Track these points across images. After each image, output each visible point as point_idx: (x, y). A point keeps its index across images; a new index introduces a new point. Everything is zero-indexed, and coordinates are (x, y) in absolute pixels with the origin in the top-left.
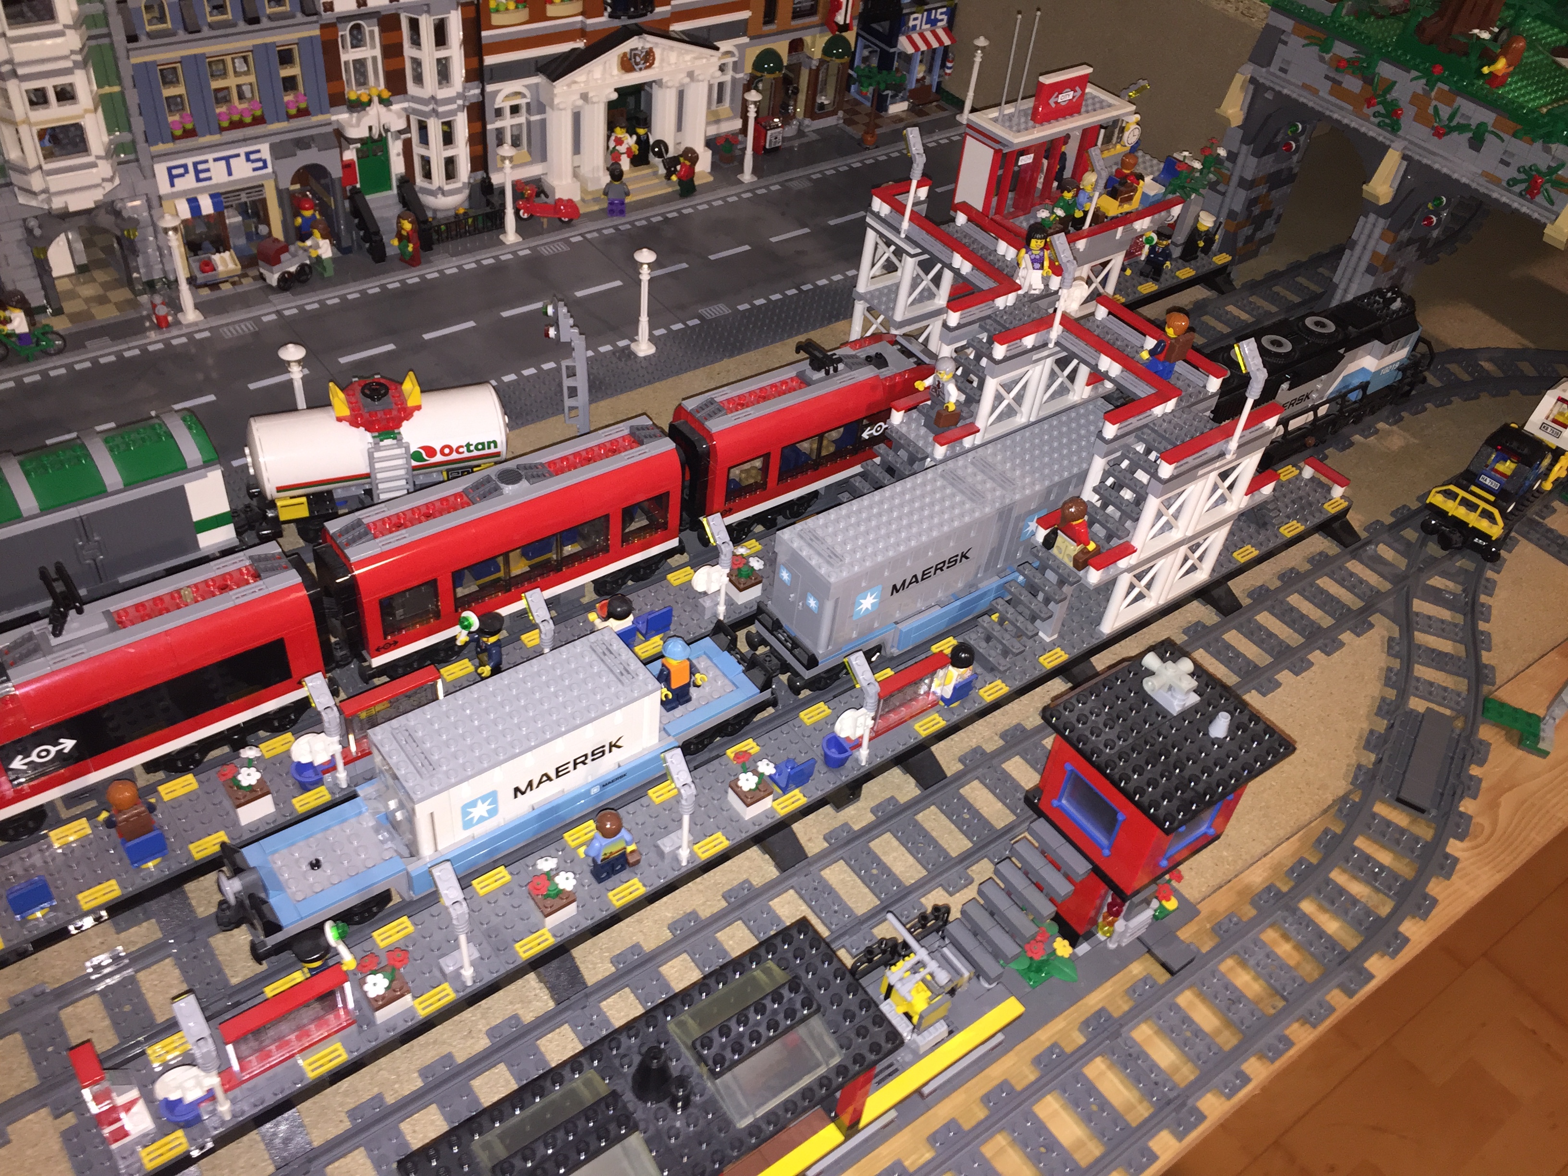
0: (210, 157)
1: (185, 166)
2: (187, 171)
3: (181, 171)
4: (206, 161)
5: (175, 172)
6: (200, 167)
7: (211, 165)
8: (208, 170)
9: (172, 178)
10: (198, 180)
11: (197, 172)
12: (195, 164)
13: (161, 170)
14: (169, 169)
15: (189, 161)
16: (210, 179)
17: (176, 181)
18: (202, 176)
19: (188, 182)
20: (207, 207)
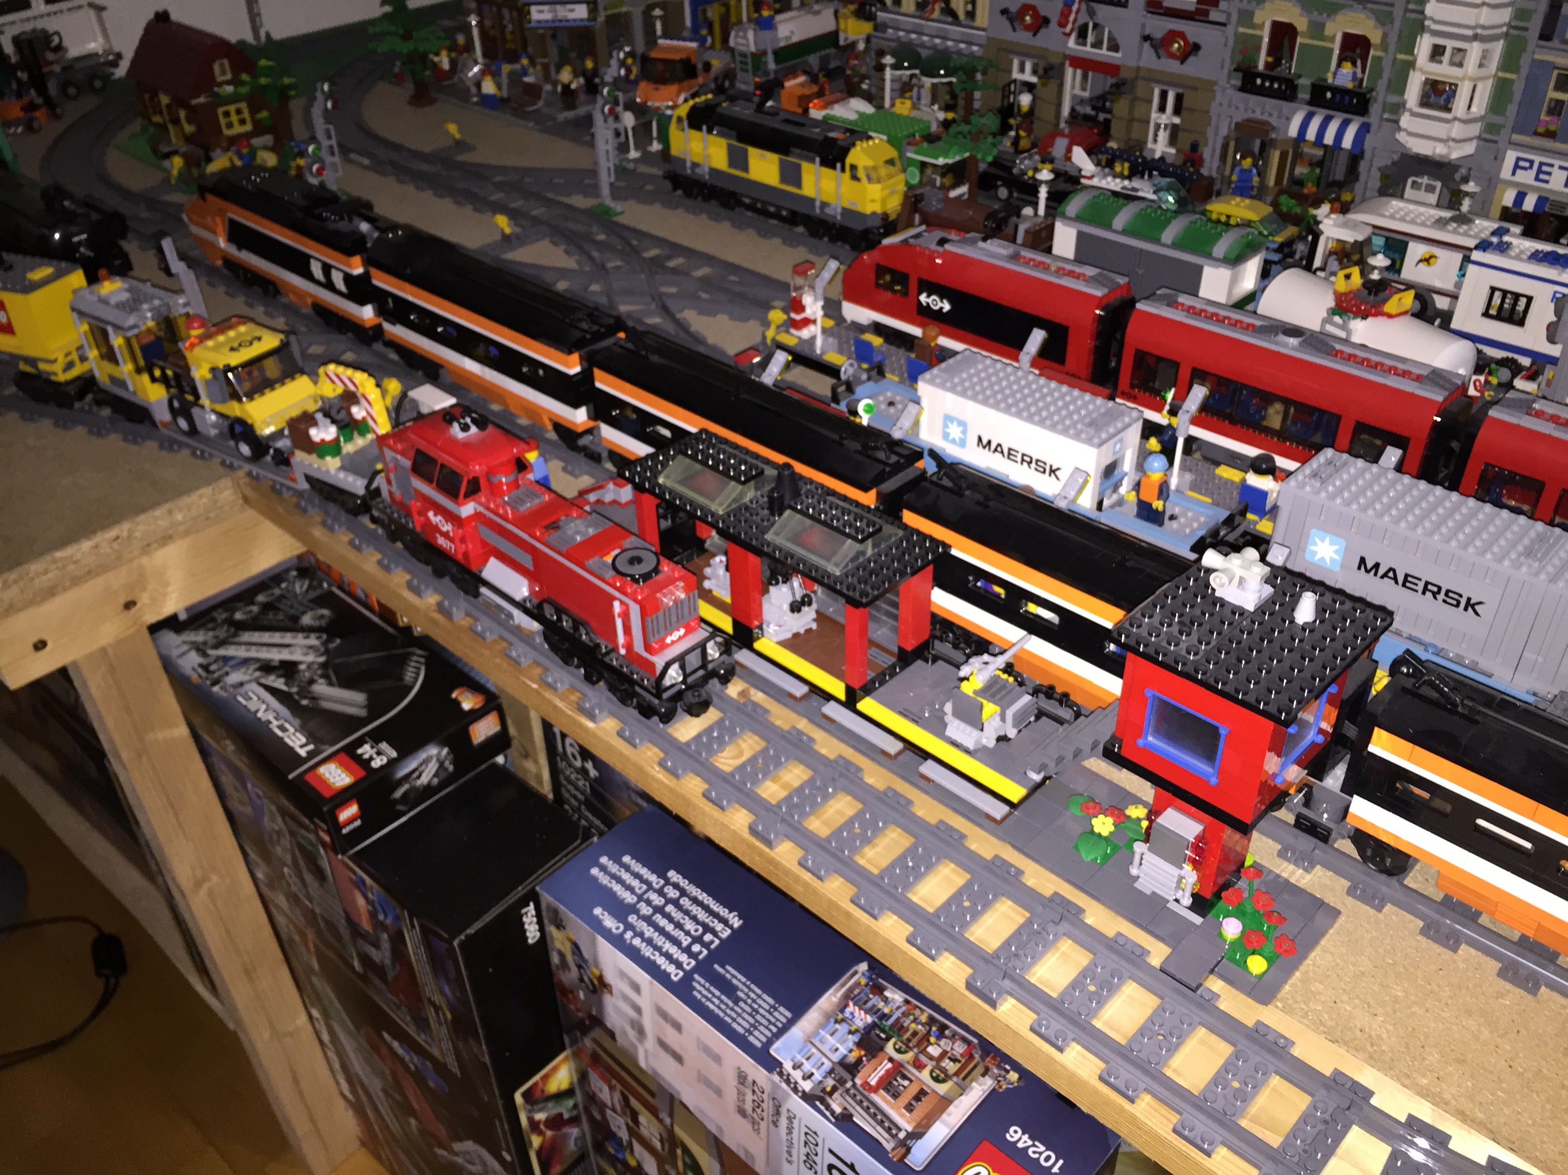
0: (1557, 163)
1: (1532, 162)
2: (1531, 167)
3: (1527, 165)
4: (1552, 166)
5: (1521, 163)
6: (1544, 168)
7: (1555, 171)
8: (1549, 174)
9: (1516, 167)
10: (1537, 179)
11: (1540, 171)
12: (1541, 164)
13: (1511, 156)
14: (1518, 159)
15: (1537, 159)
16: (1547, 182)
17: (1519, 171)
18: (1542, 176)
19: (1526, 177)
20: (1529, 205)
